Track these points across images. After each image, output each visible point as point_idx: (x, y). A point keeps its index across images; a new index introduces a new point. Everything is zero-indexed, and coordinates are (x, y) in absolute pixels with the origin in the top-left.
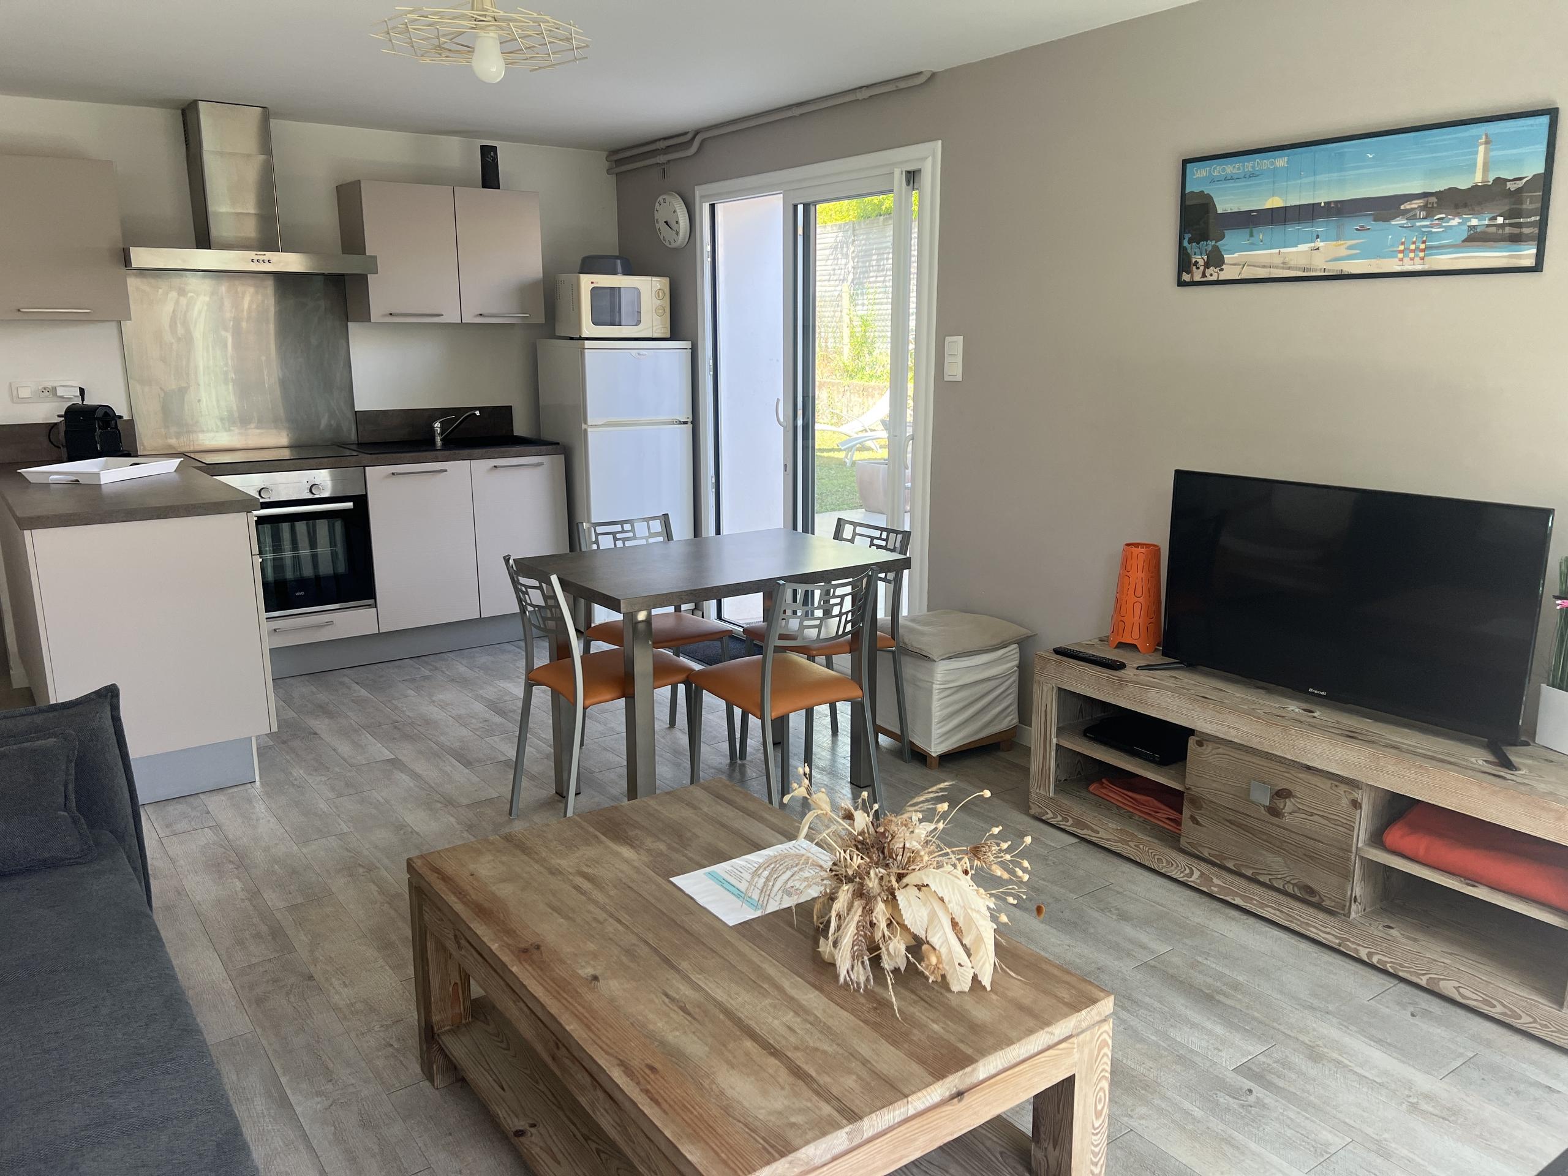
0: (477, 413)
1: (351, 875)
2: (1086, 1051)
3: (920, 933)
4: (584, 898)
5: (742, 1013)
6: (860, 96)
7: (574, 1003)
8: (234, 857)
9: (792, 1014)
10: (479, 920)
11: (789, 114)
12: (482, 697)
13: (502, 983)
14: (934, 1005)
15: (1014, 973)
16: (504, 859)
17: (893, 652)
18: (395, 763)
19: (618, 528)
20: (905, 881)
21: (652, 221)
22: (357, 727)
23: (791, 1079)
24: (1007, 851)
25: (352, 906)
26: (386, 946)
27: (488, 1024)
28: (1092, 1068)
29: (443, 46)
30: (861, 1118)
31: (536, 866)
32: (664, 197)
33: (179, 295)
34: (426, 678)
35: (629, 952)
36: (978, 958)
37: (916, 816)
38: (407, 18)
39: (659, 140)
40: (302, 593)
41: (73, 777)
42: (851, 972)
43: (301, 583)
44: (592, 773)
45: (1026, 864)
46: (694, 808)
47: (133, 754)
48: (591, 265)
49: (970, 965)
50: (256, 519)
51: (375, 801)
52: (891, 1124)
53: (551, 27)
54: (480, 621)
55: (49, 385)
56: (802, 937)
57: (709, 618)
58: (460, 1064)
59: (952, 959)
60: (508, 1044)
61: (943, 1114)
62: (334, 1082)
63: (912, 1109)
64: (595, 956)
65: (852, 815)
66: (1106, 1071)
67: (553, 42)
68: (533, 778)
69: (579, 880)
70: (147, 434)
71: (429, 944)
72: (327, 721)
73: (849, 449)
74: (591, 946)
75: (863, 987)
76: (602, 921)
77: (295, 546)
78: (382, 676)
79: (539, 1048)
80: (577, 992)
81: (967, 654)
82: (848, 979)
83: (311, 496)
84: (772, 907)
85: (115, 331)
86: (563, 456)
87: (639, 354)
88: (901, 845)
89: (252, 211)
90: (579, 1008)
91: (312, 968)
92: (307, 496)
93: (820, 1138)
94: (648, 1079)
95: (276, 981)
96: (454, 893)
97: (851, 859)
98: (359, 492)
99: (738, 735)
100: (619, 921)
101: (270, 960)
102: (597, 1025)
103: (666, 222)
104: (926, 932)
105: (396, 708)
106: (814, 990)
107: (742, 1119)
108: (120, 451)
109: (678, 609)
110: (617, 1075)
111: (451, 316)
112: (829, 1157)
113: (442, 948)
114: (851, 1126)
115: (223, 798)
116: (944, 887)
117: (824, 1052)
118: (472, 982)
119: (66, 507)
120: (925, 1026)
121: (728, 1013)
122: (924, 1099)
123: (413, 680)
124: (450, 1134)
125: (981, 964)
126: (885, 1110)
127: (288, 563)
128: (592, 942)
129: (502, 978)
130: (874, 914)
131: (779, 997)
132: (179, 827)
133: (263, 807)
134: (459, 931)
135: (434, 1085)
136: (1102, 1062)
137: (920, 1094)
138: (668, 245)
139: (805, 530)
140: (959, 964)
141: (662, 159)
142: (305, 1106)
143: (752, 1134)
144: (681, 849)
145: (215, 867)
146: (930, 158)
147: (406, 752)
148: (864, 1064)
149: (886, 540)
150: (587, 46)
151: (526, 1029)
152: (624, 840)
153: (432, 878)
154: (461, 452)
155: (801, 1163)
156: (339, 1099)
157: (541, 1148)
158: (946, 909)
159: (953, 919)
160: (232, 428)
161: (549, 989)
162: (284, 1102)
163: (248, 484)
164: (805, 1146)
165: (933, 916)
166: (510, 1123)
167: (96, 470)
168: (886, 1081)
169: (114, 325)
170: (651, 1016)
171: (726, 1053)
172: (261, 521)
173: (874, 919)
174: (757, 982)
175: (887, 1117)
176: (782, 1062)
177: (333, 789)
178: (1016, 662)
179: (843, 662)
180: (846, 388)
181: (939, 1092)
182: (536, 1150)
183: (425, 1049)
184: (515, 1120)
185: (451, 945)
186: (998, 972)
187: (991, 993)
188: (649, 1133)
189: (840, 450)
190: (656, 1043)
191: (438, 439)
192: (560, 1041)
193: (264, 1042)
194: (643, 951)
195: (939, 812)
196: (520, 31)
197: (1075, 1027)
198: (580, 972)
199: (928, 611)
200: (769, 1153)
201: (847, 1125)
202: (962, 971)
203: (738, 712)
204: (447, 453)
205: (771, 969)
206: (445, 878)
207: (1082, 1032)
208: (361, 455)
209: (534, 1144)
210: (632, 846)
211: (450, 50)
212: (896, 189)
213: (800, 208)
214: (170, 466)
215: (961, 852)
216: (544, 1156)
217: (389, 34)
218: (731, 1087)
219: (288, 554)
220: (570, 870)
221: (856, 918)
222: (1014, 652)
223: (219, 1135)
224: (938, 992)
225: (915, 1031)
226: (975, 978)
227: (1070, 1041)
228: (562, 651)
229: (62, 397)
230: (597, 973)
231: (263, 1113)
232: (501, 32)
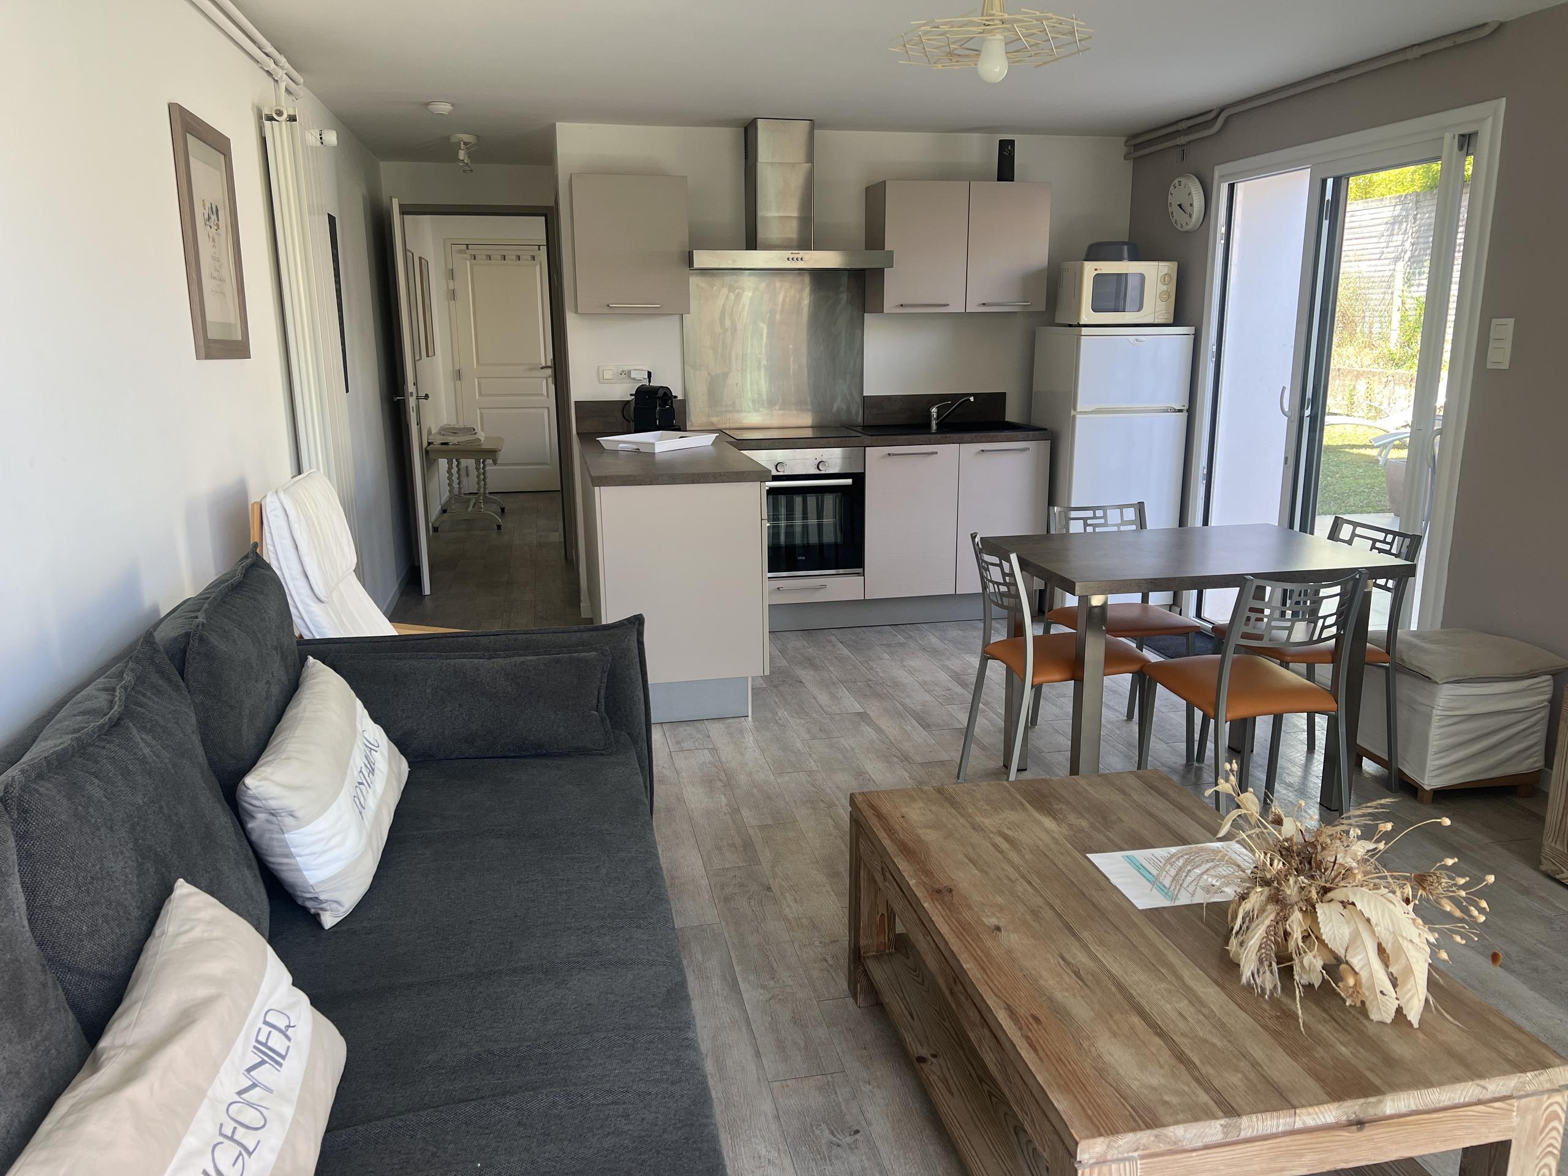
0: (972, 399)
1: (814, 808)
2: (1529, 1117)
3: (1339, 950)
4: (999, 855)
5: (1135, 991)
6: (1410, 55)
7: (974, 946)
8: (723, 777)
9: (1186, 1002)
10: (903, 856)
11: (1326, 81)
12: (948, 667)
13: (915, 916)
14: (1347, 1028)
15: (1451, 1016)
16: (934, 808)
17: (1387, 668)
18: (863, 716)
19: (1090, 514)
20: (1330, 895)
21: (1166, 204)
22: (835, 680)
23: (1174, 1062)
24: (1463, 887)
25: (810, 835)
26: (834, 874)
27: (908, 958)
28: (1535, 1139)
29: (954, 52)
30: (1239, 1115)
31: (962, 820)
32: (1180, 179)
33: (729, 291)
34: (901, 645)
35: (1035, 913)
36: (1405, 989)
37: (1355, 832)
38: (921, 31)
39: (1181, 120)
40: (803, 558)
41: (604, 685)
42: (1256, 976)
43: (807, 548)
44: (1041, 752)
45: (1484, 904)
46: (1124, 793)
47: (651, 680)
48: (1096, 252)
49: (1394, 995)
50: (767, 488)
51: (842, 747)
52: (1274, 1131)
53: (1054, 23)
54: (955, 597)
55: (626, 368)
56: (1213, 934)
57: (1187, 617)
58: (878, 987)
59: (1372, 987)
60: (923, 981)
61: (1337, 1138)
62: (775, 979)
63: (1300, 1123)
64: (1001, 909)
65: (1282, 820)
66: (1555, 1147)
67: (1056, 38)
68: (984, 748)
69: (998, 840)
70: (696, 414)
71: (862, 874)
72: (812, 673)
73: (1384, 446)
74: (999, 900)
75: (1268, 993)
76: (1014, 879)
77: (805, 517)
78: (862, 639)
79: (941, 981)
80: (979, 937)
81: (1485, 680)
82: (1252, 981)
83: (817, 472)
84: (1184, 899)
85: (678, 324)
86: (1049, 442)
87: (1137, 340)
88: (1333, 860)
89: (795, 214)
90: (979, 952)
91: (771, 882)
92: (814, 471)
93: (1191, 1122)
94: (1030, 1027)
95: (742, 885)
96: (885, 830)
97: (1271, 865)
98: (858, 470)
99: (1197, 736)
100: (1030, 883)
101: (739, 868)
102: (992, 969)
103: (1180, 206)
104: (1346, 950)
105: (872, 668)
106: (1215, 985)
107: (1114, 1084)
108: (673, 426)
109: (1145, 599)
110: (1002, 1017)
111: (956, 307)
112: (1200, 1144)
113: (872, 880)
114: (1227, 1120)
115: (721, 726)
116: (1372, 908)
117: (1214, 1045)
118: (897, 919)
119: (628, 469)
120: (1332, 1046)
121: (1121, 988)
122: (1315, 1116)
123: (888, 646)
124: (865, 1048)
125: (1408, 996)
126: (1268, 1114)
127: (798, 530)
128: (1000, 896)
129: (915, 912)
130: (1288, 922)
131: (1176, 984)
132: (686, 745)
133: (751, 738)
134: (885, 863)
135: (856, 1003)
136: (1550, 1135)
137: (1310, 1110)
138: (1180, 229)
139: (1303, 529)
140: (1381, 992)
141: (1182, 140)
142: (750, 994)
143: (1122, 1100)
144: (1103, 829)
145: (708, 782)
146: (1491, 118)
147: (874, 709)
148: (1253, 1066)
149: (1391, 544)
150: (1090, 37)
151: (931, 962)
152: (1048, 811)
153: (868, 813)
154: (953, 435)
155: (1168, 1140)
156: (777, 995)
157: (938, 1077)
158: (1373, 932)
159: (1379, 945)
160: (761, 409)
161: (954, 929)
162: (734, 986)
163: (764, 458)
164: (1173, 1125)
165: (1355, 936)
166: (915, 1049)
167: (652, 441)
168: (1274, 1087)
169: (677, 318)
170: (1044, 973)
171: (1111, 1022)
172: (771, 491)
173: (1288, 927)
174: (1156, 965)
175: (1269, 1123)
176: (1166, 1044)
177: (809, 731)
178: (1548, 696)
179: (1324, 672)
180: (1390, 378)
181: (1334, 1113)
182: (933, 1078)
183: (852, 968)
184: (919, 1047)
185: (878, 877)
186: (1431, 1011)
187: (1419, 1031)
188: (1024, 1076)
189: (1372, 447)
190: (1044, 998)
191: (934, 423)
192: (958, 977)
193: (726, 934)
194: (1048, 914)
195: (1380, 831)
196: (1024, 31)
197: (1516, 1088)
198: (984, 920)
199: (1442, 627)
200: (1135, 1121)
201: (1223, 1118)
202: (1384, 1000)
203: (1198, 715)
204: (939, 436)
205: (1174, 956)
206: (880, 816)
207: (1527, 1096)
208: (863, 436)
209: (934, 1071)
210: (1055, 818)
211: (959, 55)
212: (1445, 155)
213: (1330, 182)
214: (708, 439)
215: (1406, 878)
216: (940, 1084)
217: (905, 46)
218: (1109, 1053)
219: (798, 522)
220: (992, 829)
221: (1267, 922)
222: (1545, 684)
223: (670, 984)
224: (1354, 1017)
225: (1319, 1049)
226: (1399, 1011)
227: (1509, 1101)
228: (1018, 630)
229: (634, 379)
230: (1001, 924)
231: (718, 992)
232: (1007, 34)
